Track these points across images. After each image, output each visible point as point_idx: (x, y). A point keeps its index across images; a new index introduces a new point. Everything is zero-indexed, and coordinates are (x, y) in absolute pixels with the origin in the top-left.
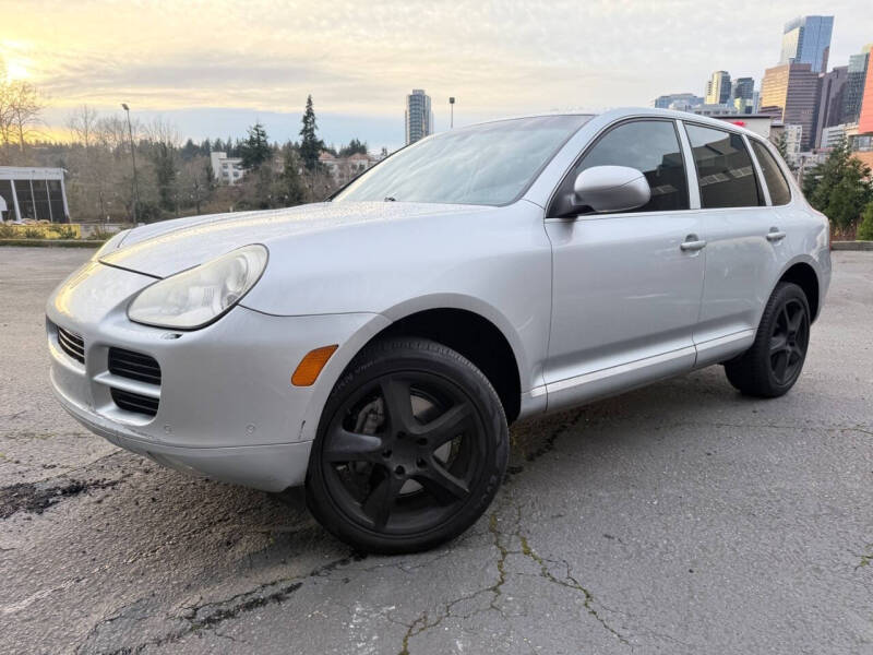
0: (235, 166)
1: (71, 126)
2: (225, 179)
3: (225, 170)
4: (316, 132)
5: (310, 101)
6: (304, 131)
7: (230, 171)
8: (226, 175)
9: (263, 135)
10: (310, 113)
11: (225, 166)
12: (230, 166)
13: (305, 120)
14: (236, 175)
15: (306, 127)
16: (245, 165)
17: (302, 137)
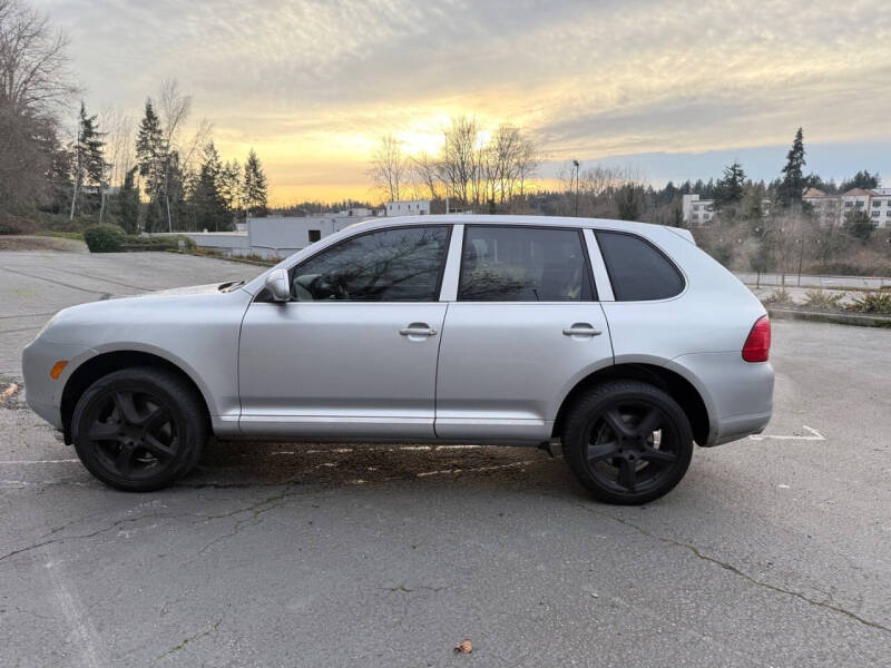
0: (707, 208)
1: (561, 178)
2: (695, 221)
3: (696, 213)
4: (802, 168)
5: (800, 135)
6: (788, 169)
7: (701, 213)
8: (696, 217)
9: (740, 175)
10: (798, 147)
11: (696, 208)
12: (702, 208)
13: (791, 156)
14: (706, 216)
15: (790, 164)
16: (716, 206)
17: (785, 174)
